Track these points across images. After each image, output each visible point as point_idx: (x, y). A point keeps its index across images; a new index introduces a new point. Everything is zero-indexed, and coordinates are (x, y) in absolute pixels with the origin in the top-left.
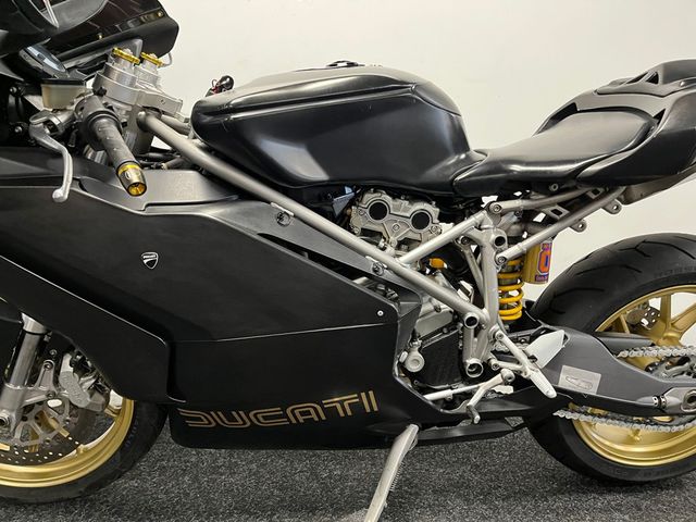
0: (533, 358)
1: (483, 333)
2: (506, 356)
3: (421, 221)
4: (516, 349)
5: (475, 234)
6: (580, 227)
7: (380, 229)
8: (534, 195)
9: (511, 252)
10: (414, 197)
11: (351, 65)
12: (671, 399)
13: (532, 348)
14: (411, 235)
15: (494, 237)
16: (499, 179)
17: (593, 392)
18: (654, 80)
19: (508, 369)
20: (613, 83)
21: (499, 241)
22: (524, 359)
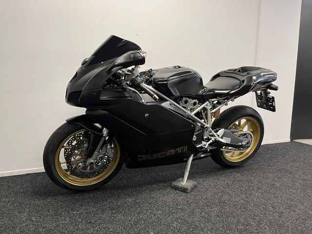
0: (218, 136)
1: (208, 130)
2: (213, 136)
3: (195, 104)
4: (215, 134)
5: (206, 107)
6: (226, 105)
7: (186, 106)
8: (218, 97)
9: (213, 111)
10: (193, 98)
11: (179, 67)
12: (244, 143)
13: (218, 133)
14: (193, 108)
15: (210, 108)
16: (211, 94)
17: (229, 143)
18: (239, 71)
19: (213, 139)
20: (228, 70)
21: (211, 108)
22: (217, 136)
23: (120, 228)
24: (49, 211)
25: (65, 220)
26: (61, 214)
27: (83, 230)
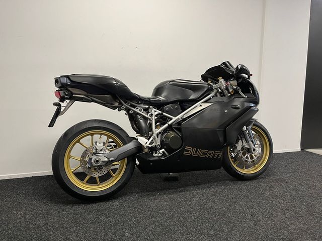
23: (99, 228)
24: (42, 211)
25: (54, 219)
26: (51, 214)
27: (66, 228)
